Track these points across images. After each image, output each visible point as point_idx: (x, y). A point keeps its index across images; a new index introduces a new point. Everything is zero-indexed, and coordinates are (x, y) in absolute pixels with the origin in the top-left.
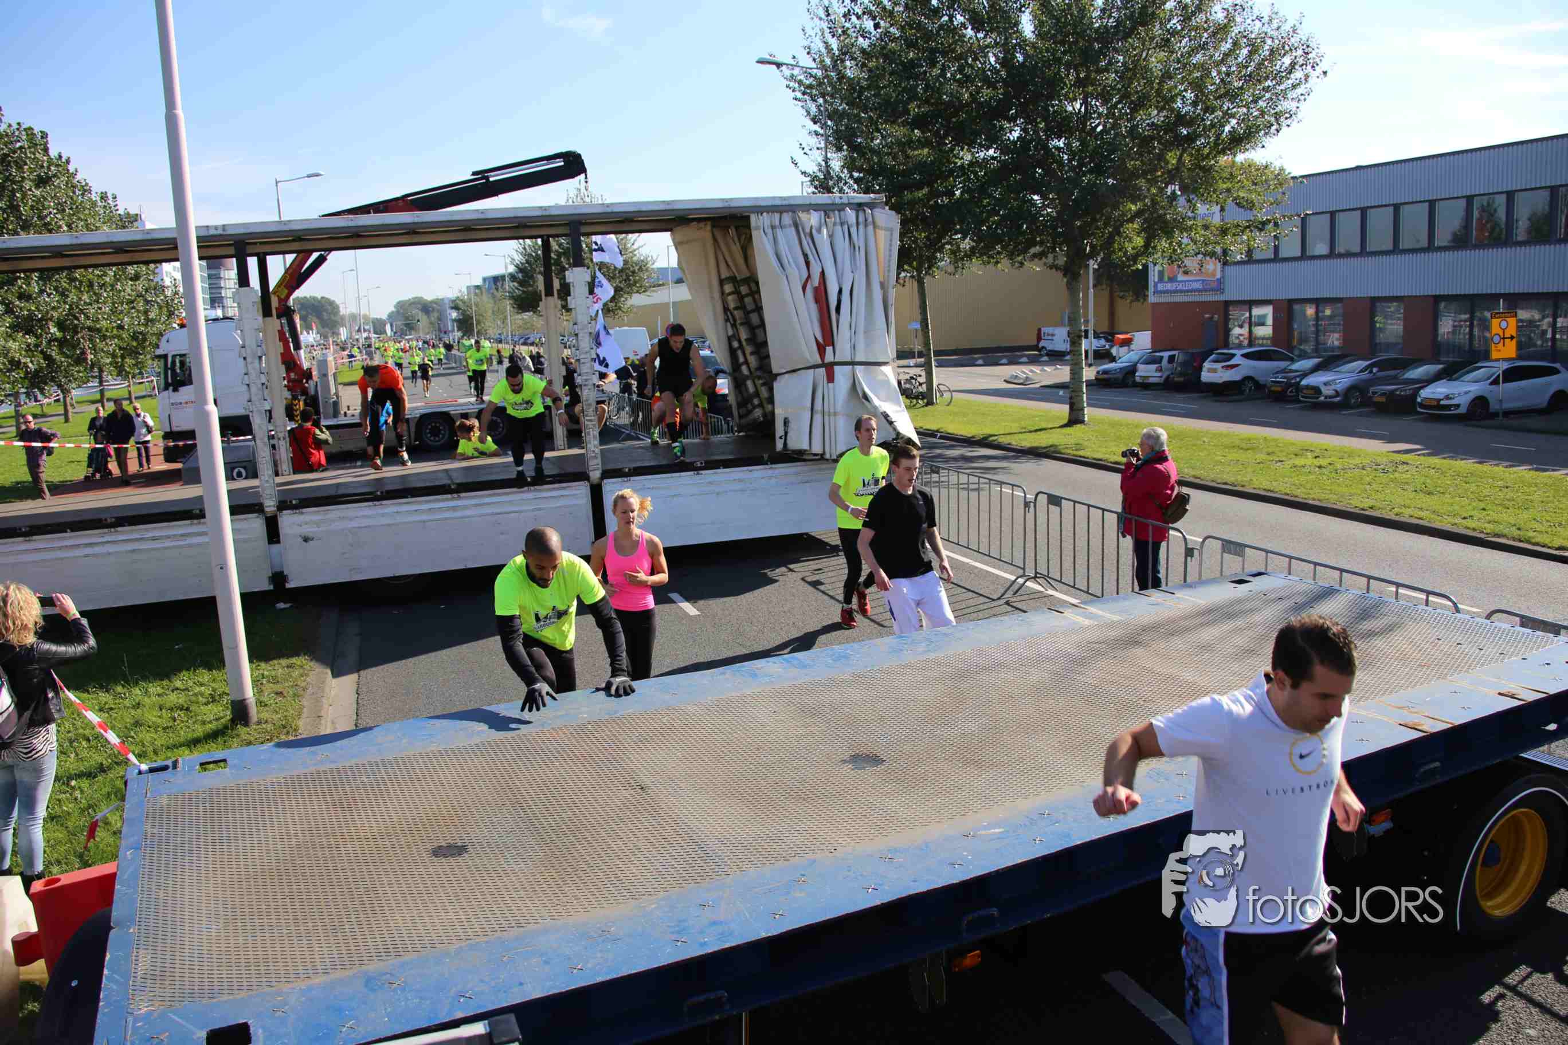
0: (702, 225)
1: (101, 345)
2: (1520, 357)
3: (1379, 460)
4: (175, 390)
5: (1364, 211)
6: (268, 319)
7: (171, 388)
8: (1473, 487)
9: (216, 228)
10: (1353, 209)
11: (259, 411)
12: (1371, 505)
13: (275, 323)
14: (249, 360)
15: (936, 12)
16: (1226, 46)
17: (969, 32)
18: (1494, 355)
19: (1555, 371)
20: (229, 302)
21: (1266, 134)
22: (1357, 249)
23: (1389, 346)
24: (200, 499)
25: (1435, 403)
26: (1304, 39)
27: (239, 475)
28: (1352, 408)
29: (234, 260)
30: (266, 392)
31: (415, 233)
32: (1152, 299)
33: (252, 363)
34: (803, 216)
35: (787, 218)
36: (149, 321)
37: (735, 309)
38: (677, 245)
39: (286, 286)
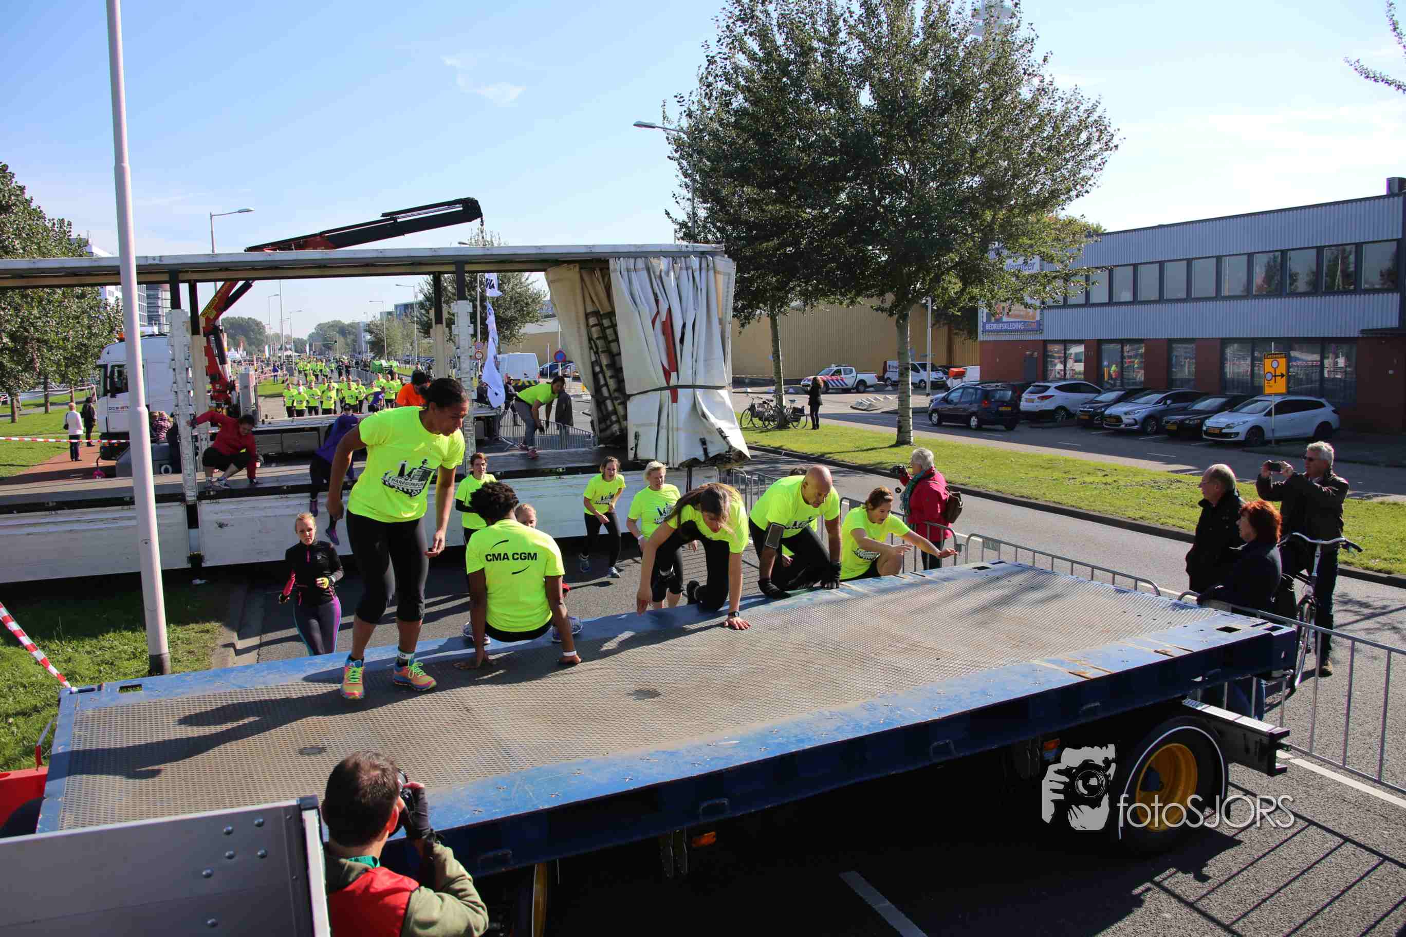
0: (572, 266)
1: (48, 355)
2: (1289, 392)
3: (1158, 479)
4: (113, 396)
5: (1161, 264)
6: (196, 336)
7: (109, 394)
9: (154, 258)
10: (1152, 263)
13: (202, 340)
14: (177, 371)
16: (1033, 122)
18: (1267, 390)
19: (1321, 405)
20: (163, 320)
21: (1070, 199)
22: (1155, 296)
23: (1184, 382)
24: (130, 489)
25: (1217, 431)
26: (1100, 117)
27: (167, 471)
28: (1148, 434)
29: (168, 285)
31: (325, 267)
32: (981, 337)
33: (180, 373)
34: (654, 261)
35: (640, 263)
36: (92, 335)
37: (598, 338)
38: (550, 283)
39: (215, 308)
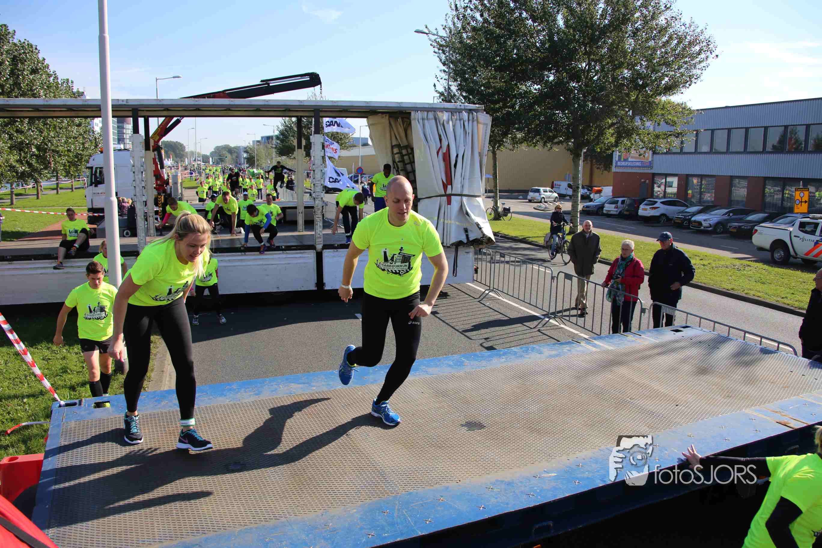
0: (384, 115)
1: (58, 160)
3: (735, 263)
4: (96, 186)
5: (729, 130)
6: (147, 152)
7: (94, 185)
8: (786, 281)
9: (123, 101)
10: (724, 129)
11: (139, 201)
12: (732, 287)
13: (152, 154)
14: (136, 173)
15: (513, 10)
16: (665, 39)
17: (530, 22)
18: (796, 211)
20: (127, 141)
21: (683, 86)
22: (725, 151)
23: (738, 202)
26: (707, 37)
28: (718, 234)
29: (132, 119)
30: (144, 190)
31: (230, 110)
32: (614, 169)
33: (138, 175)
34: (440, 114)
35: (431, 115)
36: (84, 148)
37: (399, 162)
38: (370, 125)
39: (158, 135)
